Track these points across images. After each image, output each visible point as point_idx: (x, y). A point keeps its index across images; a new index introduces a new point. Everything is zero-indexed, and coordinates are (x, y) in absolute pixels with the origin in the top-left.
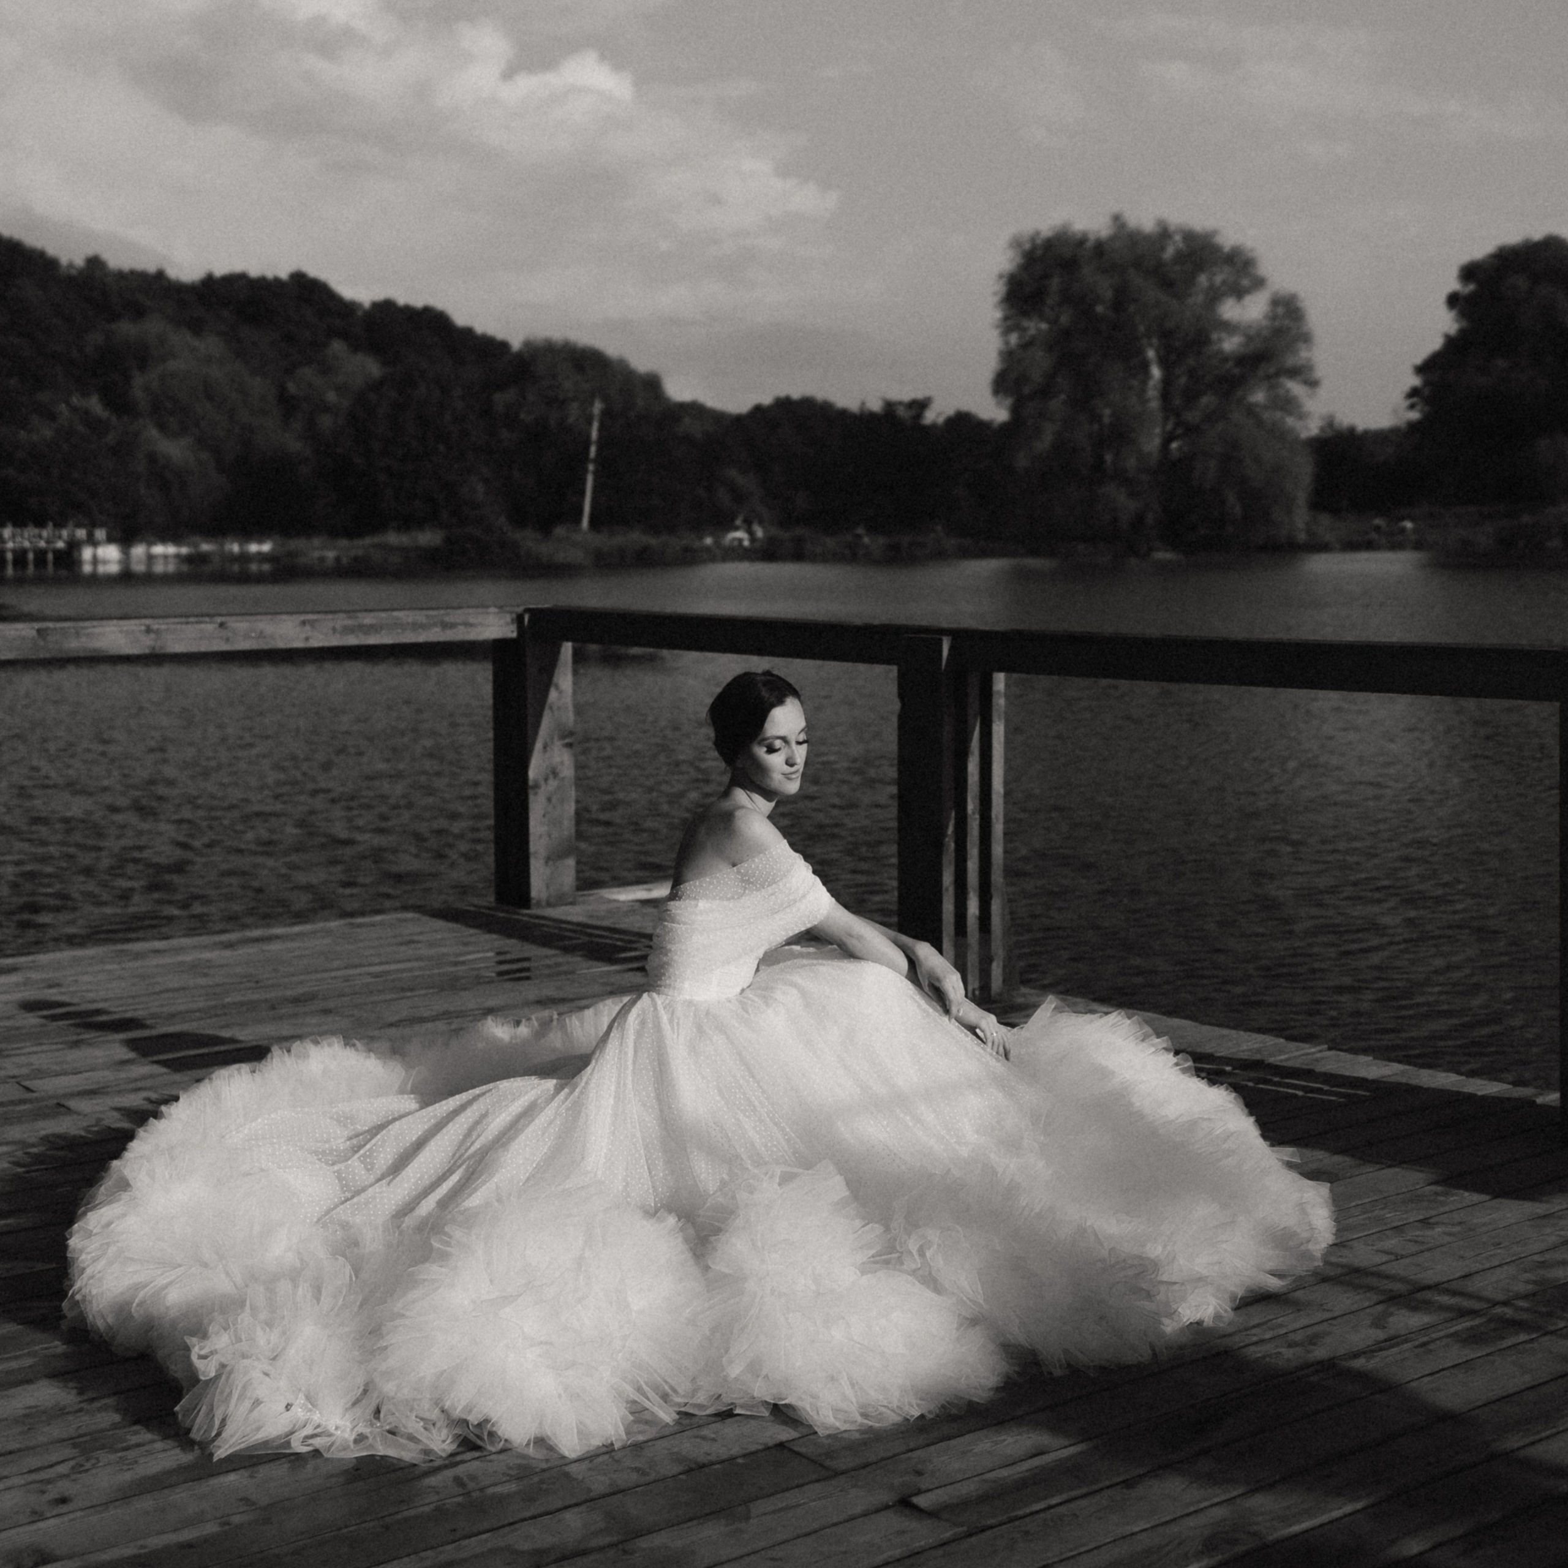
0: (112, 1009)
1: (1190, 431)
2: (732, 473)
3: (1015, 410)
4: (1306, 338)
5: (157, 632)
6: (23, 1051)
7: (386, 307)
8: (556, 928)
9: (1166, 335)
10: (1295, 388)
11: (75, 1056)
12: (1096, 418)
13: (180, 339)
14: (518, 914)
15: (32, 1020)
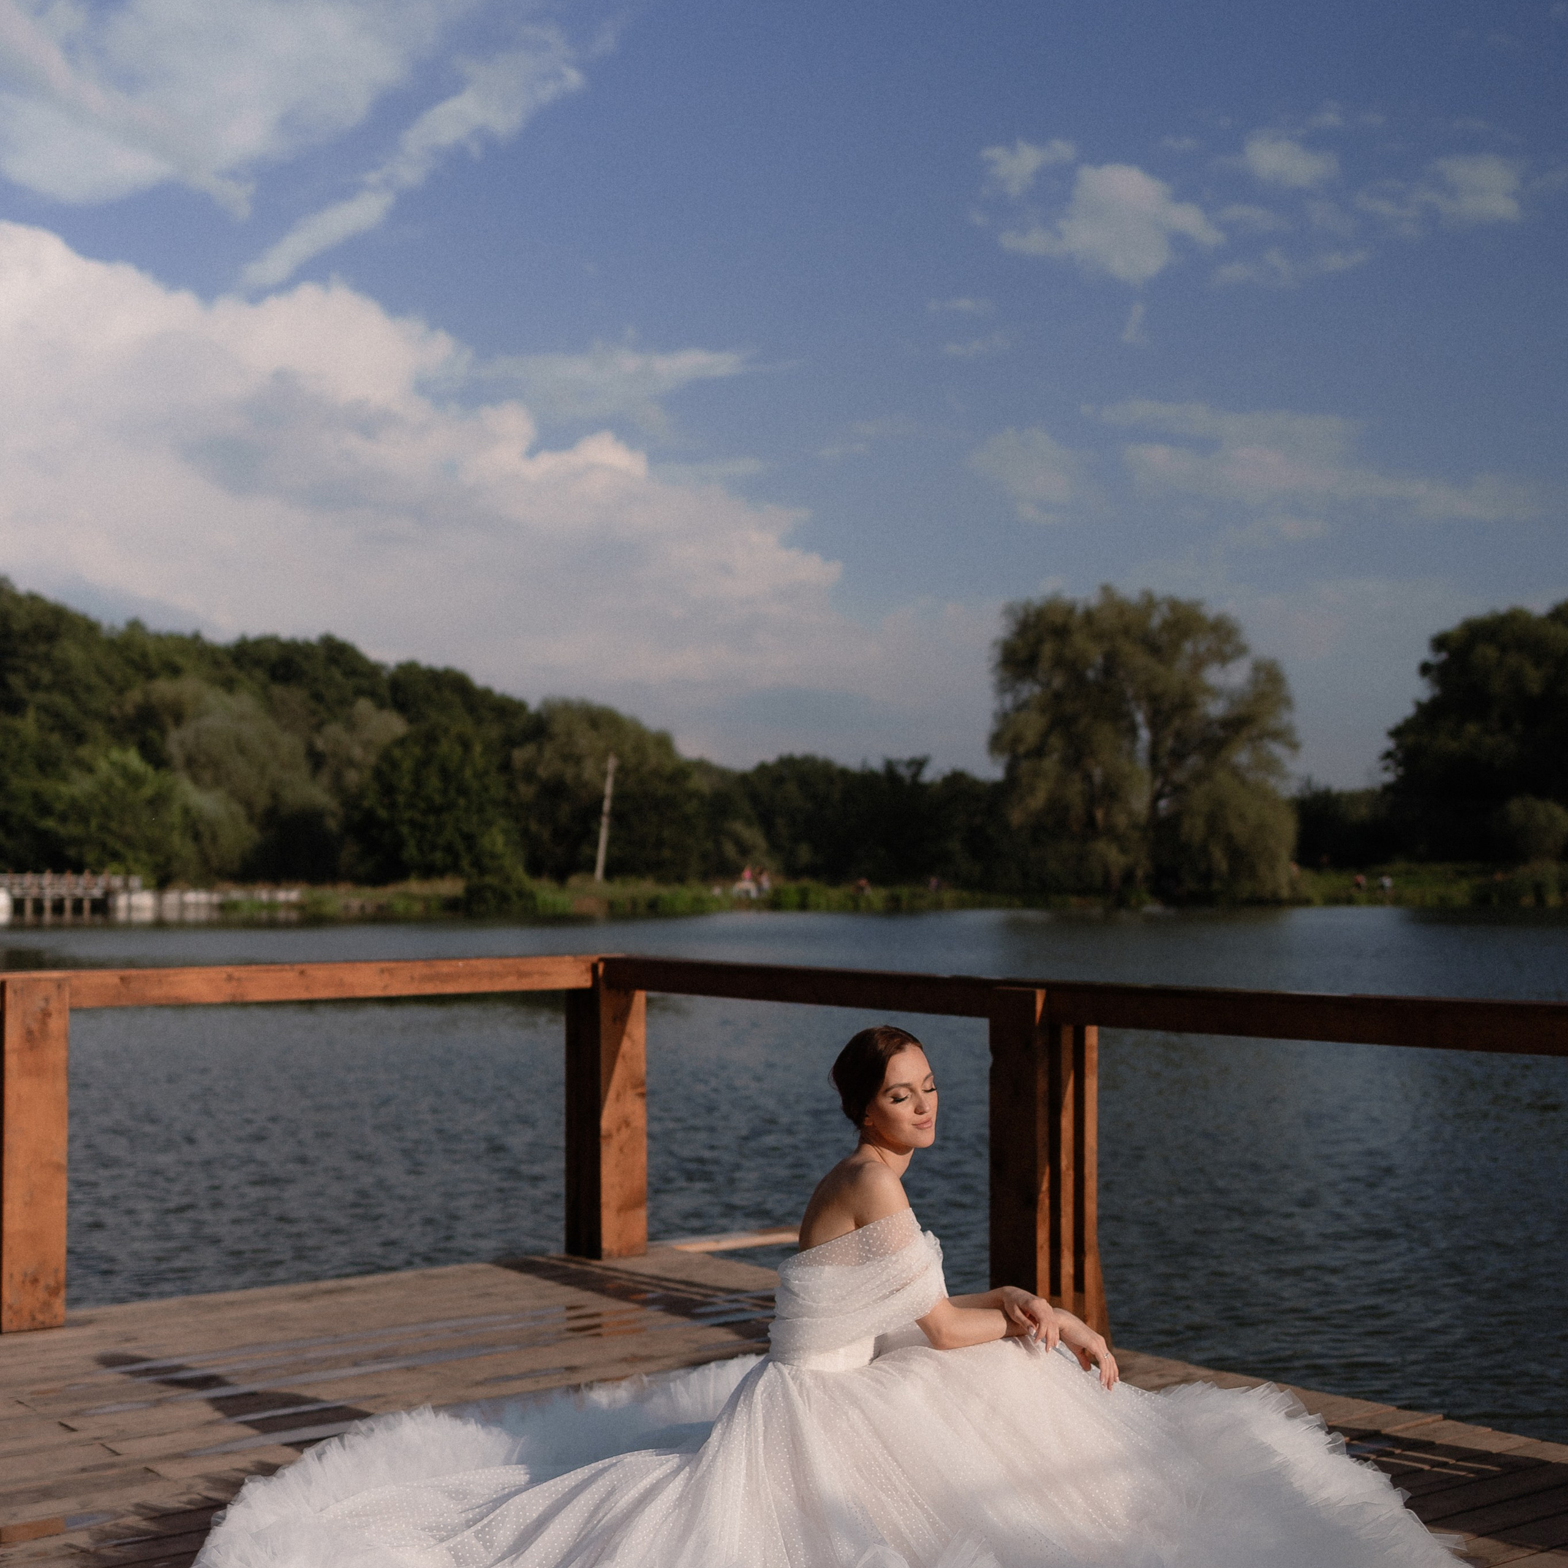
0: (194, 1365)
1: (1179, 789)
2: (738, 827)
3: (1011, 769)
4: (1287, 702)
5: (239, 980)
6: (107, 1410)
7: (409, 670)
8: (629, 1280)
9: (1154, 699)
10: (1277, 750)
11: (159, 1415)
12: (1088, 777)
13: (214, 697)
14: (590, 1265)
15: (111, 1376)
